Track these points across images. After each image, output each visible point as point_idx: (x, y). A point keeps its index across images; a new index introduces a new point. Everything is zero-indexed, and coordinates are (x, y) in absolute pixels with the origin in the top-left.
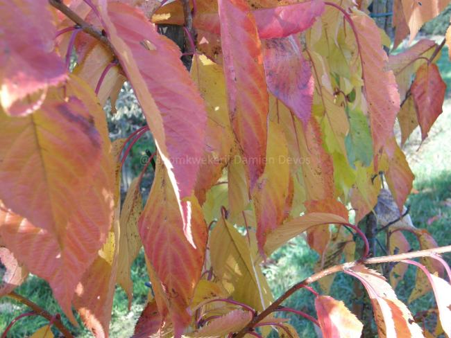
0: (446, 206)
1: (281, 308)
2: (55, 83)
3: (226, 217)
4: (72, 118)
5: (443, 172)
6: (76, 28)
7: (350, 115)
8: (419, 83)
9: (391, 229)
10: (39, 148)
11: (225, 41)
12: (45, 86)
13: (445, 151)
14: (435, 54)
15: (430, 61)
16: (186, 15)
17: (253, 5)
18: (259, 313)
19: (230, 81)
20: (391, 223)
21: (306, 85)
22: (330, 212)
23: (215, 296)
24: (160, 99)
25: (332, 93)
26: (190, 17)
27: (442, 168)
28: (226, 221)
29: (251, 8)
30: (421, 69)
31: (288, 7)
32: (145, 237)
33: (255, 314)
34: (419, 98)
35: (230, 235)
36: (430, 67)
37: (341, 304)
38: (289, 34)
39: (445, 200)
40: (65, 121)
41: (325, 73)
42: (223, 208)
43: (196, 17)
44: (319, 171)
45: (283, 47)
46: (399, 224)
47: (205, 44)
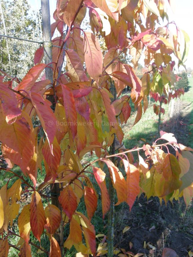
0: (139, 143)
1: (84, 172)
2: (18, 115)
3: (69, 148)
4: (23, 123)
5: (138, 132)
6: (24, 98)
7: (104, 117)
8: (124, 107)
9: (119, 149)
10: (15, 131)
11: (65, 99)
12: (16, 116)
13: (139, 126)
14: (128, 100)
15: (127, 101)
16: (54, 92)
17: (73, 89)
18: (78, 174)
19: (66, 110)
20: (119, 148)
21: (88, 110)
22: (96, 145)
23: (66, 169)
24: (44, 117)
25: (97, 112)
26: (55, 93)
27: (138, 131)
28: (70, 149)
29: (72, 90)
30: (124, 104)
31: (82, 89)
32: (44, 154)
33: (77, 174)
34: (124, 112)
35: (71, 153)
36: (127, 103)
37: (100, 169)
38: (83, 96)
39: (139, 141)
40: (21, 124)
41: (95, 106)
42: (68, 145)
43: (57, 92)
44: (93, 134)
45: (81, 100)
46: (122, 148)
47: (61, 99)
